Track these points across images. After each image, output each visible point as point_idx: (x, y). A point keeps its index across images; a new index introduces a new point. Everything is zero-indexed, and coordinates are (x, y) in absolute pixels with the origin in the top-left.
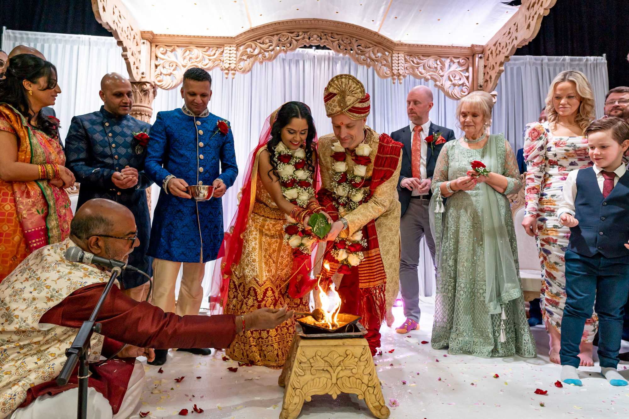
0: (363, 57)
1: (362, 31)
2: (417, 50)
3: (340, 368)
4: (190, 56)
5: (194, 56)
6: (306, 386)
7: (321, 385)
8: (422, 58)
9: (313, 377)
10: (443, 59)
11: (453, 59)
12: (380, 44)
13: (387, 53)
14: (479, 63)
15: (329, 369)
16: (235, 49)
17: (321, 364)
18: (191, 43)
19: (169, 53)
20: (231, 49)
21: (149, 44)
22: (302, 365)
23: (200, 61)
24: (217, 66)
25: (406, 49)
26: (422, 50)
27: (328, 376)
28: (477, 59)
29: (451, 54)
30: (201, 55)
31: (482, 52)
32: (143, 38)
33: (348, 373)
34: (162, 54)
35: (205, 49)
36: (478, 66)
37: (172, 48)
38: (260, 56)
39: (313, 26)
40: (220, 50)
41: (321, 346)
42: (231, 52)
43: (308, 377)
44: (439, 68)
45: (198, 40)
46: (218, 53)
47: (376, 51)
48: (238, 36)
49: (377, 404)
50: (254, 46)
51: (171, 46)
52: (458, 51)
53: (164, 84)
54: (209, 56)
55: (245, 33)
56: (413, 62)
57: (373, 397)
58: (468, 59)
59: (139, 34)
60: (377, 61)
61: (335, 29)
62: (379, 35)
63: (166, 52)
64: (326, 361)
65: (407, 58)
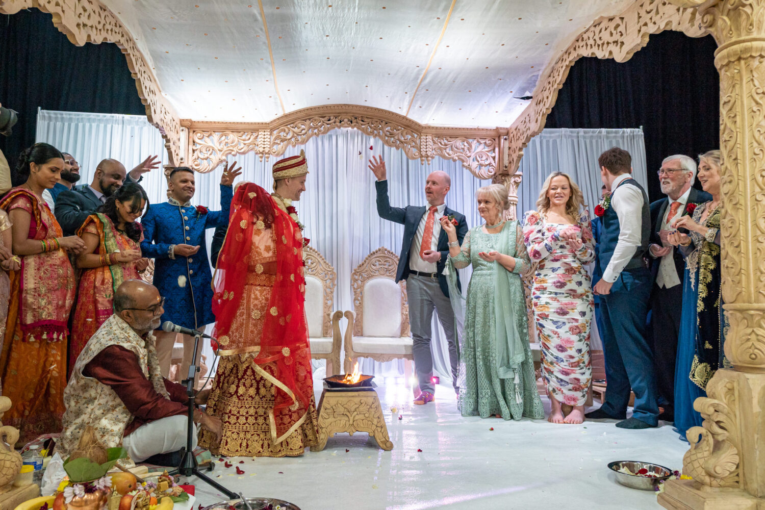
0: (392, 139)
1: (391, 115)
2: (445, 132)
3: (355, 413)
4: (226, 140)
5: (229, 141)
6: (330, 426)
7: (341, 426)
8: (449, 139)
9: (335, 420)
10: (470, 140)
11: (480, 140)
12: (408, 126)
13: (416, 135)
14: (505, 144)
15: (348, 414)
16: (269, 133)
17: (341, 410)
18: (227, 129)
19: (206, 139)
20: (265, 133)
21: (187, 130)
22: (327, 411)
23: (235, 146)
24: (251, 150)
25: (434, 131)
26: (450, 132)
27: (347, 419)
28: (502, 140)
29: (478, 135)
30: (236, 139)
31: (507, 134)
32: (182, 126)
33: (362, 417)
34: (199, 139)
35: (240, 134)
36: (504, 148)
37: (209, 133)
38: (293, 140)
39: (344, 111)
40: (255, 135)
41: (341, 396)
42: (265, 137)
43: (331, 419)
44: (466, 149)
45: (233, 126)
46: (252, 137)
47: (404, 134)
48: (272, 122)
49: (384, 439)
50: (287, 130)
51: (208, 131)
52: (484, 133)
53: (200, 167)
54: (244, 140)
55: (278, 119)
56: (441, 143)
57: (381, 434)
58: (494, 140)
59: (179, 123)
60: (405, 143)
61: (365, 113)
62: (407, 119)
63: (203, 137)
64: (345, 408)
65: (436, 139)
